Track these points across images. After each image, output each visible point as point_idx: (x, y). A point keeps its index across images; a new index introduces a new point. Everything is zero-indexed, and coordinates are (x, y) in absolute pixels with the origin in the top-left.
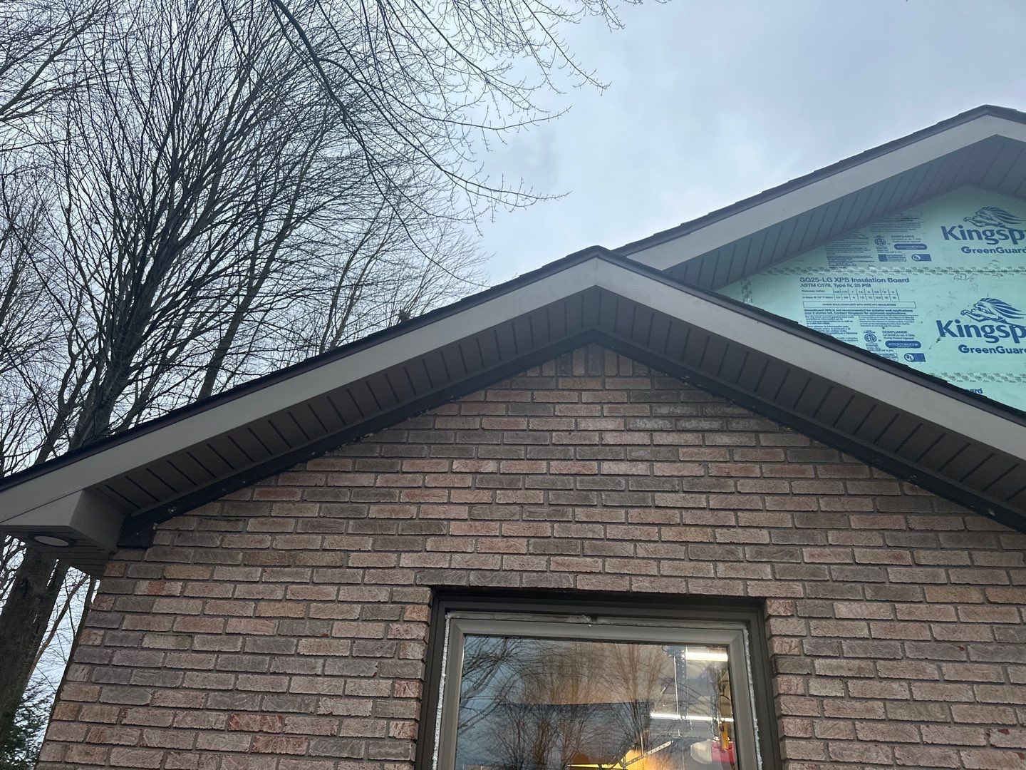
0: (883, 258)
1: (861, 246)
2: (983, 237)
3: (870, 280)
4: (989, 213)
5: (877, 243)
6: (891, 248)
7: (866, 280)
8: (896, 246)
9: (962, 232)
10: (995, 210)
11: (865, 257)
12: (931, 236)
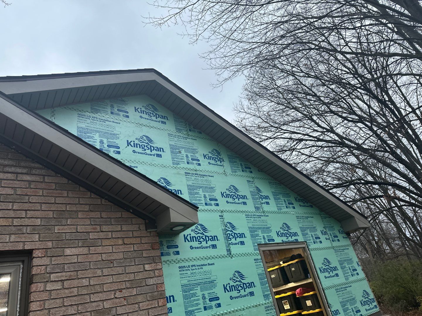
0: (112, 113)
1: (105, 106)
2: (147, 114)
3: (106, 120)
4: (150, 106)
5: (111, 107)
6: (116, 110)
7: (104, 120)
8: (118, 110)
9: (141, 110)
10: (152, 106)
11: (106, 111)
12: (130, 109)
